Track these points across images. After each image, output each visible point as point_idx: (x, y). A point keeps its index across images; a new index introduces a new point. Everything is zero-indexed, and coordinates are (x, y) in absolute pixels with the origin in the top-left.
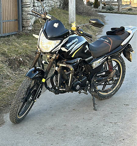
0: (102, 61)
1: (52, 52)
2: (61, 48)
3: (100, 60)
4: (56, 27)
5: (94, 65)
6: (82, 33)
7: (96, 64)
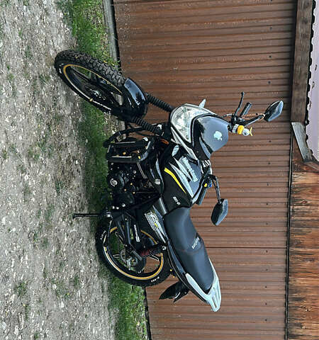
1: (172, 128)
2: (177, 146)
4: (215, 136)
5: (152, 216)
6: (206, 185)
7: (153, 219)
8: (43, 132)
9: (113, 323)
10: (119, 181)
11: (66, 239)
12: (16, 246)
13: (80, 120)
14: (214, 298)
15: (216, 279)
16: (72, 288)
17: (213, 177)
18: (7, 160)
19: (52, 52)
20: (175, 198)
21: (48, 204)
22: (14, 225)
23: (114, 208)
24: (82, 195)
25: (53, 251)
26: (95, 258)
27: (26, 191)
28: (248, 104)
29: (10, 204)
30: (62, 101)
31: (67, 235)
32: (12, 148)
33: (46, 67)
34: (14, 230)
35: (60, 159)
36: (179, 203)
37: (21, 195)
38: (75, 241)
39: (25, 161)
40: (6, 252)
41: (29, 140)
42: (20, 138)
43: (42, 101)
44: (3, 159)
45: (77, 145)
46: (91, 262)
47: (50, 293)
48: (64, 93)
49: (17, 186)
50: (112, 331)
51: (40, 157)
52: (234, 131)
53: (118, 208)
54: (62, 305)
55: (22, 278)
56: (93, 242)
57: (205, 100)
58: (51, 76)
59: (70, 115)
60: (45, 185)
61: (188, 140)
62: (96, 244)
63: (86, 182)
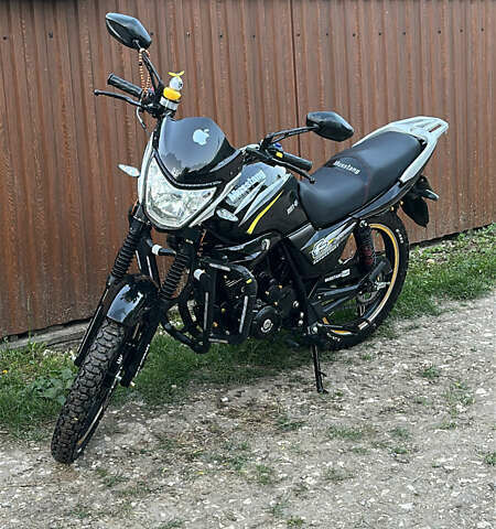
0: (340, 236)
1: (191, 225)
2: (218, 212)
3: (336, 235)
4: (202, 143)
5: (317, 251)
6: (280, 155)
7: (321, 248)
8: (210, 466)
9: (456, 304)
10: (265, 317)
11: (371, 400)
12: (434, 481)
13: (141, 404)
14: (427, 129)
15: (393, 126)
16: (444, 379)
17: (268, 142)
18: (303, 518)
19: (45, 472)
20: (289, 211)
21: (331, 439)
22: (403, 489)
23: (301, 322)
24: (278, 382)
25: (405, 419)
26: (371, 346)
27: (334, 477)
28: (110, 82)
29: (372, 500)
30: (129, 441)
31: (363, 399)
32: (274, 511)
33: (81, 478)
34: (411, 488)
35: (237, 428)
36: (296, 203)
37: (345, 484)
38: (365, 385)
39: (282, 489)
40: (454, 494)
41: (240, 487)
42: (248, 502)
43: (152, 474)
44: (304, 526)
45: (191, 403)
46: (381, 353)
47: (474, 413)
48: (107, 439)
49: (335, 493)
50: (470, 304)
51: (259, 463)
52: (175, 107)
53: (302, 314)
54: (480, 391)
55: (479, 463)
56: (346, 353)
57: (121, 166)
58: (94, 466)
59: (144, 423)
60: (302, 448)
61: (212, 194)
62: (347, 348)
63: (250, 378)
